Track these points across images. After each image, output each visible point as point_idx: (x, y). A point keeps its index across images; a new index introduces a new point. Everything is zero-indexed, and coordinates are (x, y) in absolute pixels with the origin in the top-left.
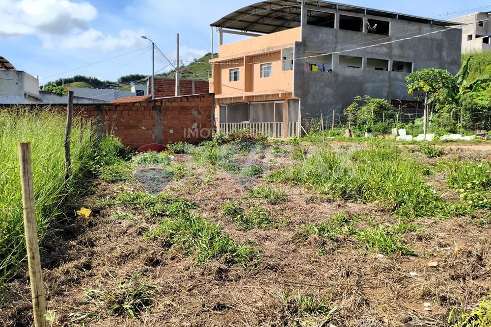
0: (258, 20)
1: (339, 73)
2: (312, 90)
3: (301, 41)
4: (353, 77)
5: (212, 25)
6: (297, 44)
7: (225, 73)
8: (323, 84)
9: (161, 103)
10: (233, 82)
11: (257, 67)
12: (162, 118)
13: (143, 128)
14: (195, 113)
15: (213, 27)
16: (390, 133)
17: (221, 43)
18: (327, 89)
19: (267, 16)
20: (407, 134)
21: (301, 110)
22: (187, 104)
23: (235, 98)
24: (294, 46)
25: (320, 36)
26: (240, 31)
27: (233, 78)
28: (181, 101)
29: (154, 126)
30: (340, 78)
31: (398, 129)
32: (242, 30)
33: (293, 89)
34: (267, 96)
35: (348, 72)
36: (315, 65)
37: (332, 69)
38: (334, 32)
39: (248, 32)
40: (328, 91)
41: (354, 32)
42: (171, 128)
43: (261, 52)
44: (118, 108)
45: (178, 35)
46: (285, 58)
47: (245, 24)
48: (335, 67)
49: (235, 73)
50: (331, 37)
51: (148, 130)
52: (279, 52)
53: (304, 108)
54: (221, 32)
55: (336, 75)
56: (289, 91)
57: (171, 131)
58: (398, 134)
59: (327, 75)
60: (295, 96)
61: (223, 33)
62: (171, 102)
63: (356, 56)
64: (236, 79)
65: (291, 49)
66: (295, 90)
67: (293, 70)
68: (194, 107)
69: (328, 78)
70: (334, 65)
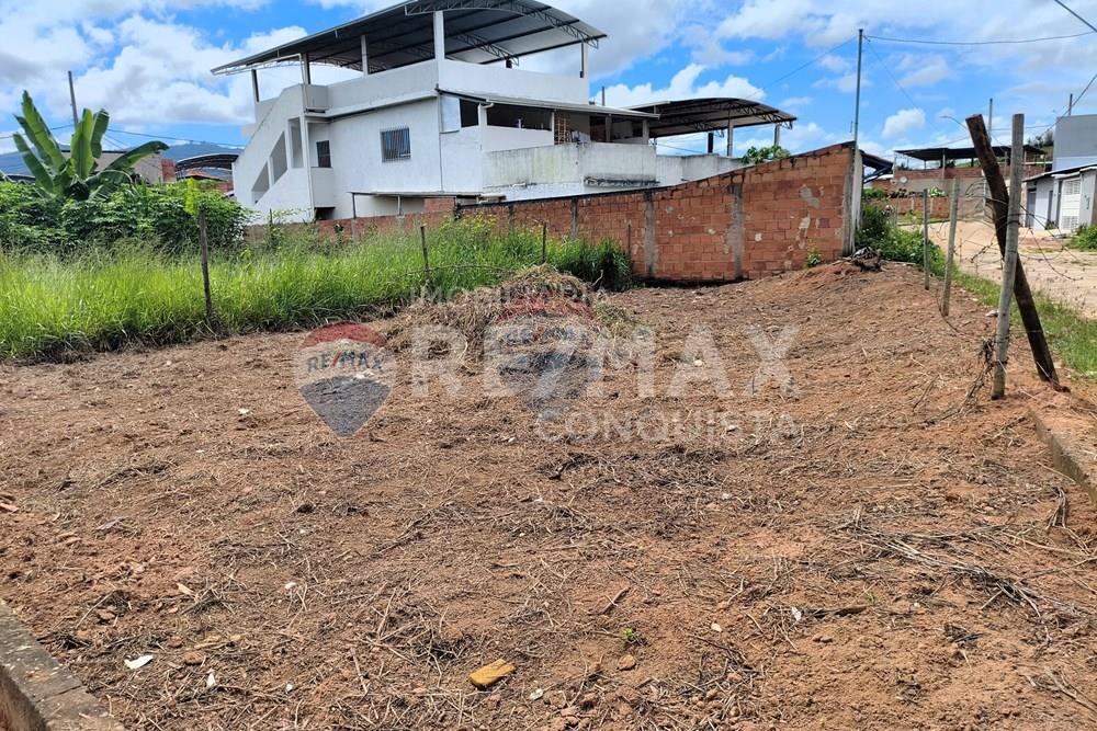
9: (743, 177)
12: (744, 210)
13: (710, 231)
14: (807, 194)
22: (791, 175)
28: (781, 169)
29: (729, 226)
42: (758, 231)
44: (675, 193)
51: (718, 234)
57: (758, 237)
62: (761, 174)
68: (805, 181)
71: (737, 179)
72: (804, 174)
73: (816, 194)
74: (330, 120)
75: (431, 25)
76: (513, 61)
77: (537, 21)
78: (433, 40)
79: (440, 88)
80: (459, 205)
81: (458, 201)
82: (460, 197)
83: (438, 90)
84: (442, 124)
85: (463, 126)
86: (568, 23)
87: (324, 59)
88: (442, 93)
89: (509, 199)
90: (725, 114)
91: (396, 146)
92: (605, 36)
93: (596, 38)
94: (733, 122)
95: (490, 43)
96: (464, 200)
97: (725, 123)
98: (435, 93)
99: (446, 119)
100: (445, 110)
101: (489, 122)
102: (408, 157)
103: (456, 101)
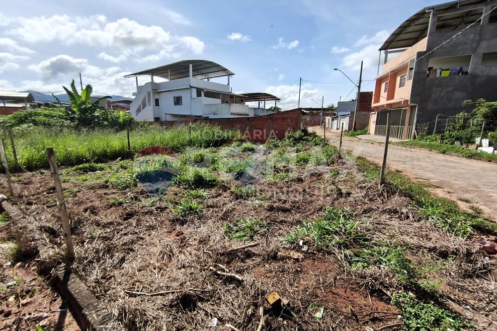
1: (480, 74)
2: (434, 96)
3: (425, 49)
5: (380, 50)
7: (383, 86)
8: (452, 88)
10: (386, 93)
11: (398, 79)
12: (273, 124)
14: (290, 121)
16: (474, 143)
17: (385, 62)
18: (456, 93)
20: (490, 145)
21: (417, 116)
23: (383, 106)
27: (386, 90)
28: (283, 114)
31: (482, 139)
33: (409, 97)
37: (469, 71)
38: (479, 29)
40: (459, 94)
42: (277, 130)
45: (362, 62)
46: (412, 69)
48: (475, 68)
52: (407, 64)
53: (421, 113)
54: (387, 54)
55: (474, 76)
56: (406, 99)
58: (481, 145)
59: (459, 78)
60: (411, 102)
62: (278, 115)
65: (413, 60)
66: (411, 97)
67: (412, 80)
68: (289, 118)
69: (461, 81)
70: (473, 66)
71: (272, 116)
72: (289, 116)
73: (292, 121)
74: (159, 93)
75: (189, 67)
76: (209, 79)
77: (216, 69)
78: (189, 72)
80: (196, 119)
82: (196, 116)
83: (190, 86)
85: (197, 97)
86: (225, 70)
87: (157, 75)
89: (210, 118)
90: (263, 97)
91: (178, 101)
92: (234, 74)
93: (232, 75)
94: (266, 99)
95: (203, 74)
97: (263, 99)
98: (189, 87)
99: (192, 95)
100: (192, 92)
101: (205, 96)
102: (181, 104)
103: (195, 89)
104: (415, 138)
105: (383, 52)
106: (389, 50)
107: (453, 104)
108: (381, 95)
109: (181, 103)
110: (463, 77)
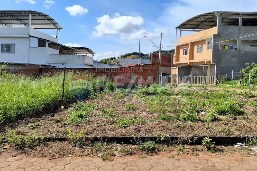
0: (200, 23)
1: (241, 50)
2: (223, 59)
3: (217, 33)
4: (251, 52)
5: (176, 28)
6: (215, 36)
7: (181, 51)
8: (231, 56)
10: (185, 55)
11: (196, 48)
14: (150, 72)
15: (177, 29)
17: (181, 36)
18: (233, 59)
19: (205, 21)
21: (216, 70)
22: (146, 68)
23: (184, 63)
24: (213, 37)
25: (229, 30)
26: (192, 29)
27: (185, 53)
28: (144, 66)
30: (243, 53)
32: (193, 29)
33: (212, 59)
34: (199, 62)
35: (248, 49)
36: (227, 46)
37: (237, 48)
38: (239, 28)
39: (196, 30)
40: (234, 59)
41: (252, 26)
43: (198, 40)
45: (161, 33)
46: (209, 43)
47: (194, 26)
48: (239, 47)
49: (186, 51)
50: (236, 30)
52: (205, 40)
53: (218, 69)
54: (181, 31)
55: (240, 51)
56: (210, 60)
59: (234, 51)
60: (213, 62)
61: (182, 32)
62: (139, 67)
63: (253, 40)
64: (186, 54)
65: (211, 38)
66: (213, 59)
67: (212, 50)
68: (149, 69)
69: (234, 53)
70: (238, 45)
72: (149, 68)
73: (152, 72)
79: (30, 35)
80: (41, 68)
81: (41, 67)
82: (42, 65)
84: (30, 45)
85: (38, 46)
86: (56, 24)
88: (30, 36)
91: (8, 49)
92: (62, 29)
93: (60, 29)
96: (42, 66)
100: (31, 41)
101: (48, 47)
102: (14, 53)
103: (37, 39)
104: (217, 83)
105: (178, 29)
106: (182, 29)
107: (232, 64)
108: (180, 56)
109: (14, 51)
110: (235, 50)
